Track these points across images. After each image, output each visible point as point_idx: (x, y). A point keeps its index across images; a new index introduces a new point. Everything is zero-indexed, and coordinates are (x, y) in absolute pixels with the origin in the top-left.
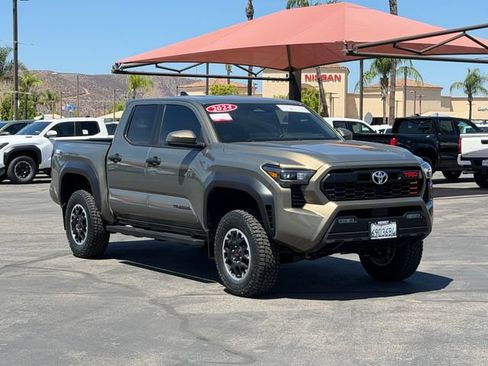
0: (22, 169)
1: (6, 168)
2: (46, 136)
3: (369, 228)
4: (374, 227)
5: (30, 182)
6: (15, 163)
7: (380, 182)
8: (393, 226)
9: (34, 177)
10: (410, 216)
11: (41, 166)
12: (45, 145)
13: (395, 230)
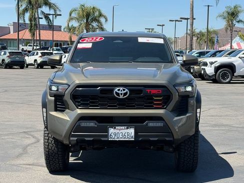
0: (224, 76)
1: (215, 75)
2: (239, 58)
3: (107, 131)
4: (111, 131)
5: (229, 83)
6: (220, 73)
7: (121, 97)
8: (132, 131)
9: (231, 80)
10: (151, 124)
11: (235, 74)
12: (238, 62)
13: (133, 134)
